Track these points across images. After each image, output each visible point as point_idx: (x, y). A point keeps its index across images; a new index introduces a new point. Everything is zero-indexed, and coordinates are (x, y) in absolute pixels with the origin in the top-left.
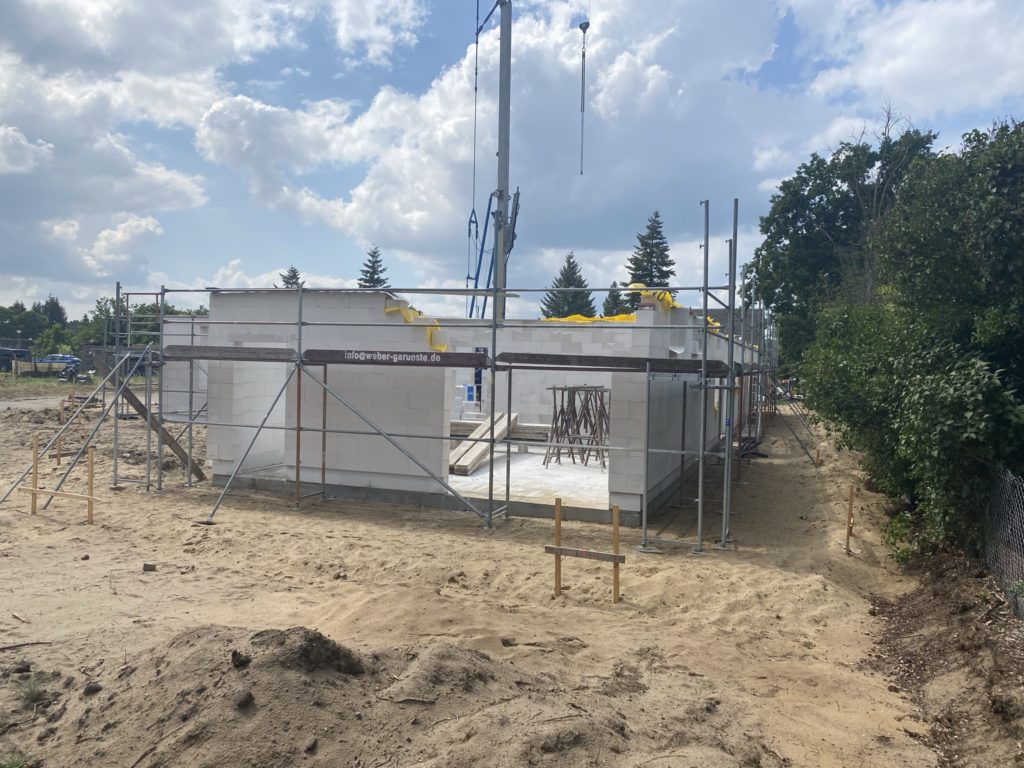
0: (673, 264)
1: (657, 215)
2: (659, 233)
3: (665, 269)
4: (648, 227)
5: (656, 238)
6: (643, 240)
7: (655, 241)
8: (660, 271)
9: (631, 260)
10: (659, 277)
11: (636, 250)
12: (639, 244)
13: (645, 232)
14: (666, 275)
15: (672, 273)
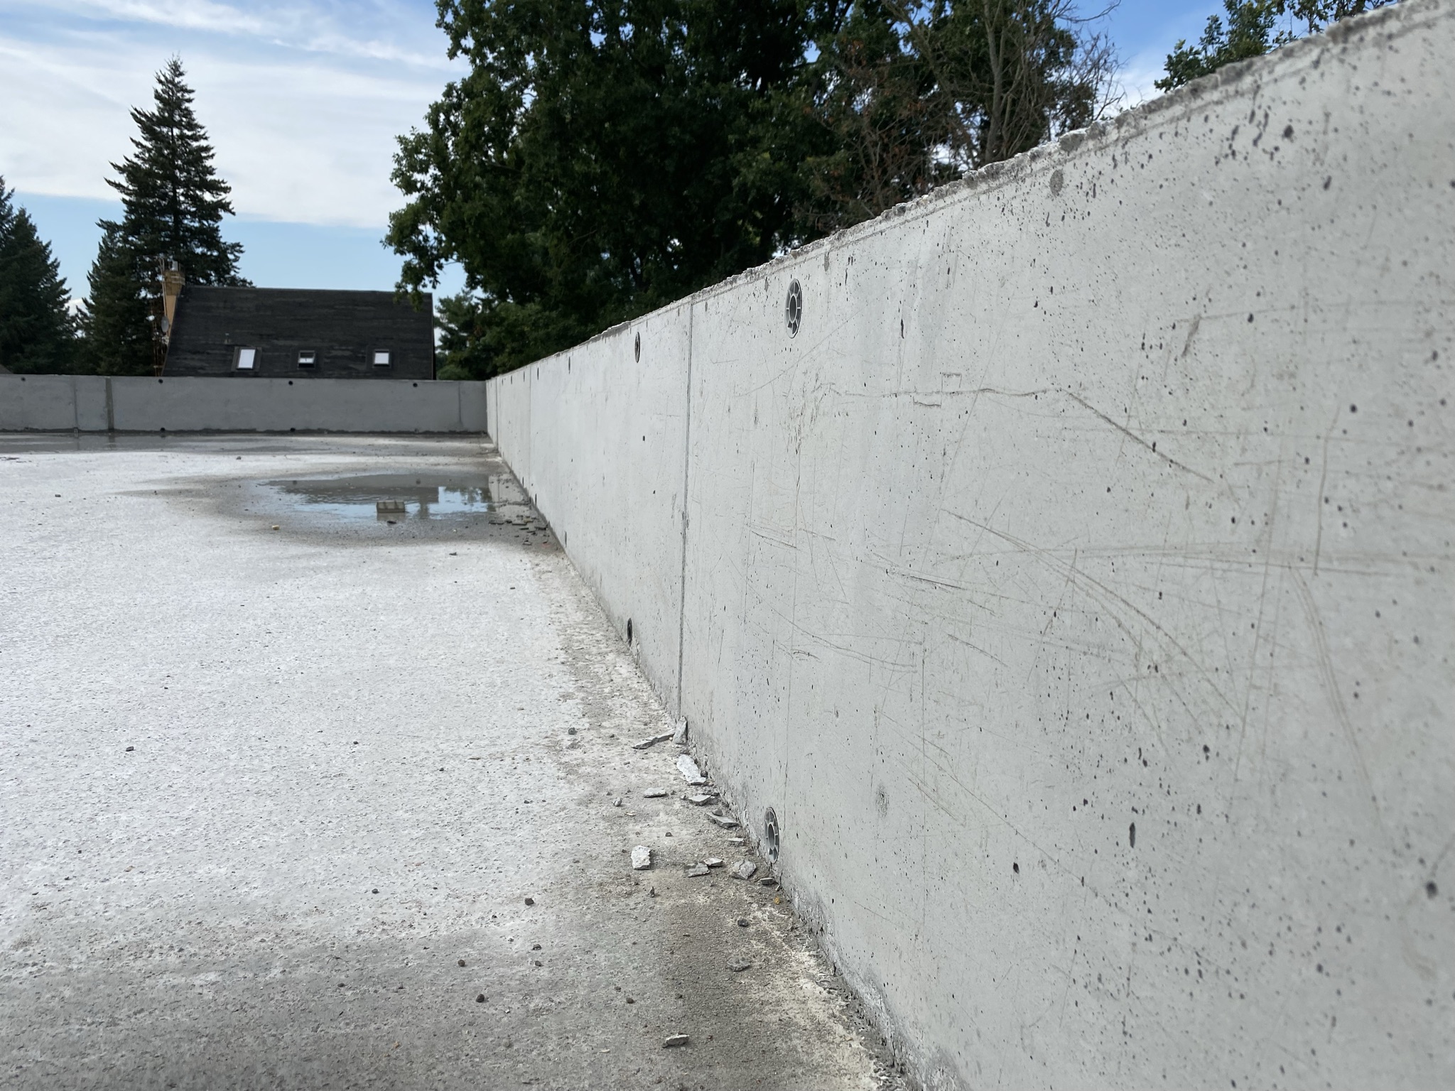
0: (227, 190)
1: (176, 70)
2: (188, 113)
3: (208, 197)
4: (158, 96)
5: (178, 125)
6: (148, 124)
7: (176, 131)
8: (197, 201)
9: (121, 170)
10: (193, 215)
11: (138, 151)
12: (139, 135)
13: (152, 107)
14: (213, 211)
15: (225, 207)
